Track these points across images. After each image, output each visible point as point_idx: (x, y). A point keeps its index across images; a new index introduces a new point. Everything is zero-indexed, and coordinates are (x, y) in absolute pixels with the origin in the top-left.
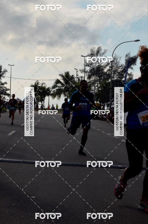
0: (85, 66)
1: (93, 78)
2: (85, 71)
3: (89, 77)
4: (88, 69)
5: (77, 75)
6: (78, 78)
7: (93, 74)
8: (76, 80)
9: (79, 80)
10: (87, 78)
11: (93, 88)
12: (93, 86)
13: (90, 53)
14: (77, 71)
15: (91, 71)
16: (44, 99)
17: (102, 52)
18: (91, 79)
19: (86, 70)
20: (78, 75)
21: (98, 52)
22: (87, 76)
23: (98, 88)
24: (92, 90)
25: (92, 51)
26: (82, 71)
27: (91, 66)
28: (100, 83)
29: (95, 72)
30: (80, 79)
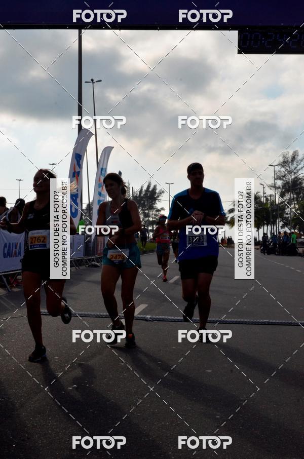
0: (275, 179)
1: (287, 197)
2: (275, 187)
3: (282, 195)
4: (279, 183)
5: (264, 193)
6: (265, 197)
7: (288, 191)
8: (263, 200)
9: (267, 199)
10: (280, 197)
11: (288, 210)
13: (282, 160)
14: (264, 188)
15: (284, 186)
17: (300, 157)
18: (285, 198)
19: (277, 186)
21: (294, 158)
22: (279, 193)
23: (296, 210)
24: (287, 214)
25: (284, 157)
26: (272, 186)
27: (284, 179)
28: (298, 203)
29: (289, 187)
30: (269, 198)
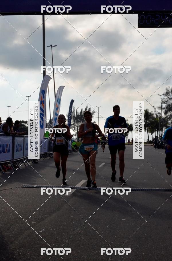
0: (162, 103)
1: (169, 114)
2: (161, 108)
3: (166, 113)
4: (164, 105)
6: (156, 114)
7: (169, 110)
8: (155, 116)
9: (157, 116)
10: (164, 114)
12: (170, 120)
13: (165, 92)
14: (155, 109)
15: (167, 107)
16: (128, 134)
18: (168, 115)
19: (163, 107)
20: (156, 112)
22: (164, 112)
24: (169, 124)
25: (167, 90)
26: (160, 108)
27: (167, 103)
29: (170, 108)
30: (158, 114)
